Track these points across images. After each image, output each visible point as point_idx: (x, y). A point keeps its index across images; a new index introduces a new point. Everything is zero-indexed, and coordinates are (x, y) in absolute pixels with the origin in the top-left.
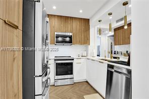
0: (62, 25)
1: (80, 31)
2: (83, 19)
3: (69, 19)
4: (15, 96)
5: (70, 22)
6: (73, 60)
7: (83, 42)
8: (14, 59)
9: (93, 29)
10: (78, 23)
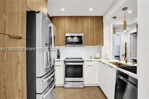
0: (72, 26)
1: (92, 30)
2: (95, 17)
3: (80, 18)
4: (20, 91)
5: (80, 22)
6: (83, 62)
7: (95, 42)
8: (18, 63)
9: (108, 27)
10: (90, 22)
